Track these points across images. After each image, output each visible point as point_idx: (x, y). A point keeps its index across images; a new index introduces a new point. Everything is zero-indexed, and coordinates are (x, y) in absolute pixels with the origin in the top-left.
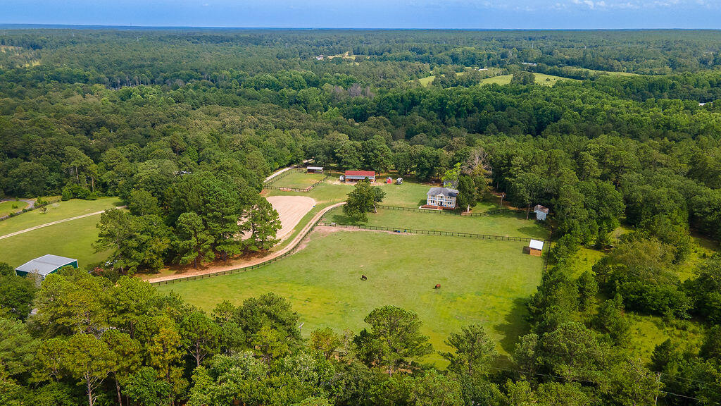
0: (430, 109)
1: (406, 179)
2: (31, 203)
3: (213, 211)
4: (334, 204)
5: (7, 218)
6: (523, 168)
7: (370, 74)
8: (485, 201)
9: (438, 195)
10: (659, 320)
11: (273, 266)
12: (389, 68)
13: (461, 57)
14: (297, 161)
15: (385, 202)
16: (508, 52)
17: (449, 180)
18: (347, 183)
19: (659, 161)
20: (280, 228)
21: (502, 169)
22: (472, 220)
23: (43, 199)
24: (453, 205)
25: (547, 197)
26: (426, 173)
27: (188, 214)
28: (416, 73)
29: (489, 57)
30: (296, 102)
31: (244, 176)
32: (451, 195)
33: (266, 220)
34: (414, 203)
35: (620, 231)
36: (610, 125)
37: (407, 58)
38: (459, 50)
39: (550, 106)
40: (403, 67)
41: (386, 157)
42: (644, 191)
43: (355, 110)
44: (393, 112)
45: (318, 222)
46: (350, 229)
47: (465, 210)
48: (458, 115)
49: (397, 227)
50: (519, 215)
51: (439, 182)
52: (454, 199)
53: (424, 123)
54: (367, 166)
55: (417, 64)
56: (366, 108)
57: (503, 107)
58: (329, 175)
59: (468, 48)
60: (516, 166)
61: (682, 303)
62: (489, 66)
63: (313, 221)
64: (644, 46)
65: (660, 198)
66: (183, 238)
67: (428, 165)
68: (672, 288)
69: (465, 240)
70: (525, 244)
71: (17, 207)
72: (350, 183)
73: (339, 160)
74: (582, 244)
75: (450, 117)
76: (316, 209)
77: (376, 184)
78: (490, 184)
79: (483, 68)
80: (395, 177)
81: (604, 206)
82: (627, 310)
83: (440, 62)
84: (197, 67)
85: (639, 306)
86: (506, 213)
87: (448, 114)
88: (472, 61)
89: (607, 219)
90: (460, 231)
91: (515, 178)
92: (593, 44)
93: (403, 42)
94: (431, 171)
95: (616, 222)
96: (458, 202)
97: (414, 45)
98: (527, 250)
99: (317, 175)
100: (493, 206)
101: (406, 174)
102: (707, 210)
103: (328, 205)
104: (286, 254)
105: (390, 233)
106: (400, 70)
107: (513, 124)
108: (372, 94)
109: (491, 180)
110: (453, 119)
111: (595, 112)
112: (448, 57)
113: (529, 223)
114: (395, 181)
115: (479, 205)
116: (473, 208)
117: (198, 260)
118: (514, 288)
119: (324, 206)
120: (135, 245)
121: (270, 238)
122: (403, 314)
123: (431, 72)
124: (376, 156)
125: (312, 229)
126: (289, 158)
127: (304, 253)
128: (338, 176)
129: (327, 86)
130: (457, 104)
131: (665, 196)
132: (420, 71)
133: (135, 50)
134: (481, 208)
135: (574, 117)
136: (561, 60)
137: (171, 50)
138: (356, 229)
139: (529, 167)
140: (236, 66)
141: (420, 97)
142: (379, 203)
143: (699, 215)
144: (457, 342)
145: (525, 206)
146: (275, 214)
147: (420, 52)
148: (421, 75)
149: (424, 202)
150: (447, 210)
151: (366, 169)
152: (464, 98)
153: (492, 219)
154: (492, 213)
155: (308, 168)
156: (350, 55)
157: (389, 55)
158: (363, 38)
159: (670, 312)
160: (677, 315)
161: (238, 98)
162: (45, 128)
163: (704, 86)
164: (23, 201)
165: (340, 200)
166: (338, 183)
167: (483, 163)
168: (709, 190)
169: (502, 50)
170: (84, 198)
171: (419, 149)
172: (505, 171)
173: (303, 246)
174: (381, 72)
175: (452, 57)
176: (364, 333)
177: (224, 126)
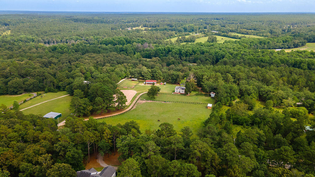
0: (176, 53)
1: (167, 83)
2: (35, 94)
3: (106, 97)
4: (143, 92)
5: (29, 100)
6: (207, 80)
7: (151, 37)
8: (195, 90)
9: (179, 89)
10: (242, 127)
11: (125, 114)
12: (159, 34)
13: (188, 28)
14: (128, 76)
15: (161, 91)
16: (207, 26)
17: (182, 84)
18: (147, 85)
19: (253, 76)
20: (127, 101)
21: (200, 79)
22: (190, 97)
23: (39, 93)
24: (184, 92)
25: (214, 89)
26: (175, 81)
27: (98, 98)
28: (170, 36)
29: (199, 29)
30: (123, 51)
31: (112, 84)
32: (183, 89)
33: (122, 99)
34: (170, 92)
35: (238, 100)
36: (242, 60)
37: (166, 29)
38: (187, 26)
39: (221, 52)
40: (164, 34)
41: (160, 75)
42: (245, 87)
43: (146, 53)
44: (161, 54)
45: (138, 99)
46: (149, 101)
47: (188, 94)
48: (186, 56)
49: (165, 100)
50: (206, 95)
51: (179, 84)
52: (184, 90)
53: (173, 60)
54: (153, 78)
55: (170, 32)
56: (151, 53)
57: (203, 53)
58: (140, 82)
59: (191, 25)
60: (205, 79)
61: (248, 121)
62: (199, 33)
63: (137, 99)
64: (261, 23)
65: (250, 89)
66: (97, 106)
67: (175, 78)
68: (246, 117)
69: (187, 104)
70: (206, 105)
71: (30, 96)
72: (148, 85)
73: (143, 76)
74: (225, 105)
75: (183, 57)
76: (137, 94)
77: (157, 85)
78: (196, 85)
79: (197, 33)
80: (163, 82)
81: (232, 92)
82: (234, 124)
83: (180, 31)
84: (79, 34)
85: (237, 122)
86: (201, 95)
87: (182, 56)
88: (192, 30)
89: (233, 96)
90: (186, 101)
91: (204, 83)
92: (242, 22)
93: (164, 21)
94: (176, 80)
95: (236, 97)
96: (185, 91)
97: (169, 23)
98: (207, 107)
99: (135, 82)
100: (197, 92)
101: (167, 81)
102: (264, 93)
103: (141, 93)
104: (129, 110)
105: (163, 102)
106: (163, 35)
107: (207, 60)
108: (153, 47)
109: (196, 84)
110: (185, 58)
111: (237, 55)
112: (182, 29)
113: (209, 98)
114: (163, 84)
115: (192, 92)
116: (190, 93)
117: (102, 112)
118: (202, 119)
119: (139, 93)
120: (82, 108)
121: (124, 105)
122: (169, 125)
123: (176, 35)
124: (157, 75)
125: (136, 102)
126: (124, 75)
127: (135, 110)
128: (143, 82)
129: (134, 43)
130: (186, 52)
131: (252, 89)
132: (171, 35)
133: (51, 26)
134: (193, 93)
135: (229, 57)
136: (228, 30)
137: (66, 25)
138: (151, 101)
139: (209, 79)
140: (95, 34)
141: (172, 49)
142: (159, 92)
143: (262, 95)
144: (182, 131)
145: (207, 92)
146: (125, 97)
147: (171, 26)
148: (172, 37)
149: (174, 91)
150: (181, 94)
151: (153, 79)
152: (188, 49)
153: (196, 97)
154: (197, 95)
155: (132, 79)
156: (142, 27)
157: (158, 28)
158: (147, 19)
159: (245, 124)
160: (247, 125)
161: (99, 49)
162: (31, 65)
163: (280, 42)
164: (31, 94)
165: (145, 91)
166: (143, 85)
167: (194, 78)
168: (266, 86)
169: (205, 25)
170: (53, 92)
171: (172, 72)
172: (201, 80)
173: (135, 107)
174: (155, 36)
175: (184, 28)
176: (159, 130)
177: (97, 62)
